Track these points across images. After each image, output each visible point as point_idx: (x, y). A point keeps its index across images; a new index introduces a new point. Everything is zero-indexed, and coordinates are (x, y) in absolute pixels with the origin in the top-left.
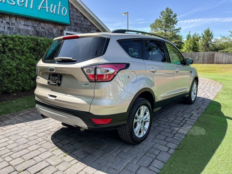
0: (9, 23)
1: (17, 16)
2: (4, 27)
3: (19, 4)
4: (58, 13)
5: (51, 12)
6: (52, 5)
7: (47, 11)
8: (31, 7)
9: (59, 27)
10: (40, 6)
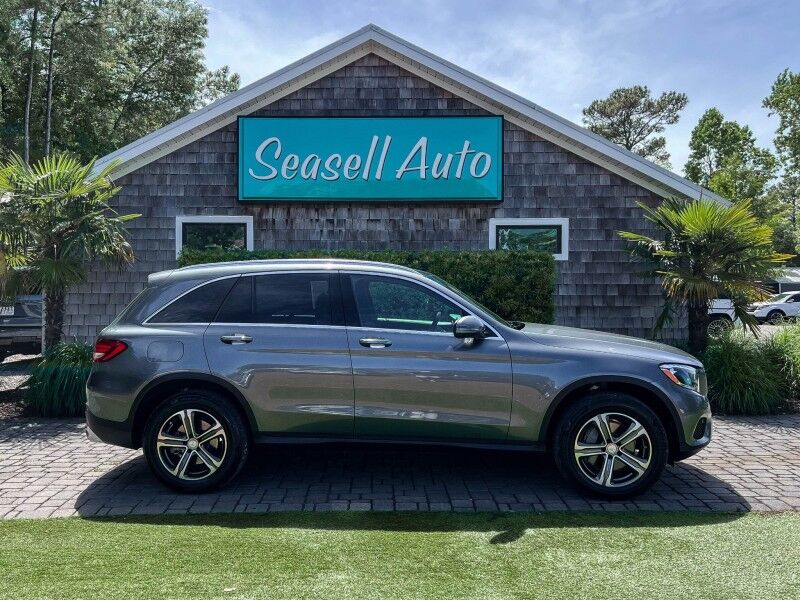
0: (332, 222)
1: (351, 204)
2: (321, 231)
3: (347, 176)
4: (458, 175)
5: (436, 176)
6: (439, 156)
7: (423, 175)
8: (378, 176)
9: (472, 211)
10: (403, 168)
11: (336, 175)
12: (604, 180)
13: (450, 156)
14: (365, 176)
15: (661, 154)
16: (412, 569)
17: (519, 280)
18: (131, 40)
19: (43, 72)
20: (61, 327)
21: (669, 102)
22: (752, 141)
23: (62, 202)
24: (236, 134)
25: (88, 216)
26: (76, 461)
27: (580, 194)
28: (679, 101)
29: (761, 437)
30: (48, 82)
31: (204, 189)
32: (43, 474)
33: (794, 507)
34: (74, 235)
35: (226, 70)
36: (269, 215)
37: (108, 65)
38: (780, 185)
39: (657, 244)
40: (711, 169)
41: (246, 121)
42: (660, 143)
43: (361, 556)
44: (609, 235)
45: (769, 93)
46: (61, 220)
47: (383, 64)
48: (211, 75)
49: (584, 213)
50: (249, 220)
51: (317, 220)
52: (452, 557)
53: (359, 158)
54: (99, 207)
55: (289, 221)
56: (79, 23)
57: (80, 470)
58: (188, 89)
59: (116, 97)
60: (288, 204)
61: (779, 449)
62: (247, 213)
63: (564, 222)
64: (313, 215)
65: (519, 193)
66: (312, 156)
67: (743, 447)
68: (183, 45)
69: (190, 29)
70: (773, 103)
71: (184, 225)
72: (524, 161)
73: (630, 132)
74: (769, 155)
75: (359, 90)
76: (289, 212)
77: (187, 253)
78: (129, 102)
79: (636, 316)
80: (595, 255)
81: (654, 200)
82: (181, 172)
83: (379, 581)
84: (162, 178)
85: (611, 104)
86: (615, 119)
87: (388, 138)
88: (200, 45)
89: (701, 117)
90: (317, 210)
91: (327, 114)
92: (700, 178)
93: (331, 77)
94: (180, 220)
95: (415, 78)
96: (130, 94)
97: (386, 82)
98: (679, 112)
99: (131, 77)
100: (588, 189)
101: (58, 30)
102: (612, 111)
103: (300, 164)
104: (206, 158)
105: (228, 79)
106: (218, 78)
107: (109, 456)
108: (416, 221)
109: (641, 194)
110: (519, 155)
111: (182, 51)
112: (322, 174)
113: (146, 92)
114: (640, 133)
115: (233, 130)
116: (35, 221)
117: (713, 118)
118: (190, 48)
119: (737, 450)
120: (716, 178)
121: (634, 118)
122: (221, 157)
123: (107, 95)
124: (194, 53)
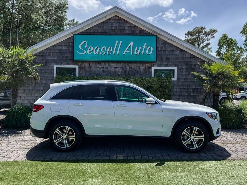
0: (103, 68)
1: (109, 62)
2: (100, 70)
3: (108, 53)
4: (143, 54)
5: (136, 54)
6: (137, 48)
7: (132, 54)
8: (118, 54)
9: (147, 65)
10: (125, 51)
11: (105, 53)
12: (188, 56)
13: (140, 48)
14: (114, 53)
15: (209, 48)
16: (119, 178)
17: (161, 86)
18: (44, 10)
19: (16, 19)
20: (16, 100)
21: (212, 31)
22: (237, 44)
23: (17, 60)
24: (73, 40)
25: (25, 65)
26: (18, 143)
27: (180, 60)
28: (215, 31)
29: (233, 136)
30: (17, 23)
31: (63, 57)
32: (7, 147)
33: (241, 158)
34: (21, 71)
35: (74, 20)
36: (83, 65)
37: (36, 18)
38: (245, 58)
39: (203, 76)
40: (224, 53)
41: (76, 36)
42: (209, 44)
43: (104, 174)
44: (189, 73)
45: (242, 29)
46: (17, 66)
47: (120, 19)
48: (69, 21)
49: (182, 66)
50: (77, 67)
51: (99, 67)
52: (132, 174)
53: (112, 48)
54: (29, 62)
55: (90, 67)
56: (27, 4)
57: (19, 146)
58: (62, 25)
59: (39, 27)
60: (89, 62)
61: (239, 140)
62: (77, 64)
63: (175, 69)
64: (97, 65)
65: (161, 60)
66: (97, 47)
67: (228, 139)
68: (60, 12)
69: (63, 7)
70: (243, 32)
71: (57, 68)
72: (163, 49)
73: (199, 41)
74: (242, 49)
75: (112, 27)
76: (90, 64)
77: (57, 77)
78: (43, 29)
79: (197, 98)
80: (185, 79)
81: (203, 62)
82: (56, 51)
83: (108, 182)
84: (50, 54)
85: (194, 32)
86: (195, 37)
87: (121, 42)
88: (65, 12)
89: (221, 37)
90: (99, 64)
91: (102, 34)
92: (221, 55)
93: (103, 22)
94: (55, 67)
95: (130, 23)
96: (43, 27)
97: (121, 24)
98: (214, 35)
99: (44, 22)
100: (183, 58)
101: (20, 6)
102: (194, 34)
103: (93, 49)
104: (64, 47)
105: (75, 22)
106: (71, 22)
107: (29, 141)
108: (130, 68)
109: (199, 60)
110: (162, 47)
111: (60, 13)
112: (100, 53)
113: (48, 26)
114: (203, 41)
115: (72, 39)
116: (8, 66)
117: (225, 37)
118: (63, 13)
119: (225, 140)
120: (225, 55)
121: (201, 36)
122: (68, 47)
123: (36, 27)
124: (64, 14)
